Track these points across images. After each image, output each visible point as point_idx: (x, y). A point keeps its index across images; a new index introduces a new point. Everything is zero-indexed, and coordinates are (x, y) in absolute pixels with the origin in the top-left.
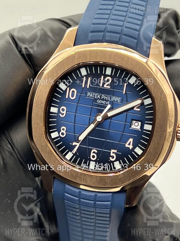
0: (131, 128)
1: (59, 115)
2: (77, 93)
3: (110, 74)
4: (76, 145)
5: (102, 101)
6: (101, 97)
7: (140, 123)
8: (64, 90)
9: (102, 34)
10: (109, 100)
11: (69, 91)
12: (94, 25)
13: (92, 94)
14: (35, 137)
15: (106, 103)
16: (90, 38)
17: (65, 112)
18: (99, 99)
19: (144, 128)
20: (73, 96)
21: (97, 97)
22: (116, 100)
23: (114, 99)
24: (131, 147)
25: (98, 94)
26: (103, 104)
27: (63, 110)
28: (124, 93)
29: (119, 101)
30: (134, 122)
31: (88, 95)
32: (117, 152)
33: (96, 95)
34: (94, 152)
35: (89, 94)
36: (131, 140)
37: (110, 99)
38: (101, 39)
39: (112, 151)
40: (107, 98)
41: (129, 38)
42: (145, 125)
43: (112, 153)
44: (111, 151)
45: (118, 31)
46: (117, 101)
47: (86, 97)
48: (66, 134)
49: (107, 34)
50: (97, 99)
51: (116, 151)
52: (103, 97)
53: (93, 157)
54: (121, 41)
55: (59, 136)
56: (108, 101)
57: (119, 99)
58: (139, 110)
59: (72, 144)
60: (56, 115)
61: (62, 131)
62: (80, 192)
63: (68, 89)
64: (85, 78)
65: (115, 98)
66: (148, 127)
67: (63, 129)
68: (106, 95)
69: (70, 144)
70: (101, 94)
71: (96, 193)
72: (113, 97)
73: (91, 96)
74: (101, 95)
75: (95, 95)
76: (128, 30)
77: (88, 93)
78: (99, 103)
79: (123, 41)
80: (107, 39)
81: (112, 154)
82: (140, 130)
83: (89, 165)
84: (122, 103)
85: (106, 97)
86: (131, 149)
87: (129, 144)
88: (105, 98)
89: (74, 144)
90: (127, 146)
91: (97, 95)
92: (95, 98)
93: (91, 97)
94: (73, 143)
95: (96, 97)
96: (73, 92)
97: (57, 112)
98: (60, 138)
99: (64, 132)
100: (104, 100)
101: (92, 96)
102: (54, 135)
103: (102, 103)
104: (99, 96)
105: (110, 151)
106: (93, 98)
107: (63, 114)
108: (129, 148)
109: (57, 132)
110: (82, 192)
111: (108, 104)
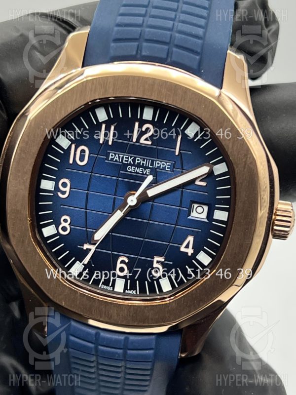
0: (189, 217)
1: (57, 194)
2: (90, 154)
3: (151, 119)
4: (90, 250)
5: (136, 168)
6: (134, 160)
7: (206, 208)
8: (66, 148)
9: (136, 44)
10: (150, 166)
11: (75, 151)
12: (120, 28)
13: (117, 155)
14: (14, 236)
15: (144, 173)
16: (112, 53)
17: (67, 189)
18: (130, 164)
19: (214, 218)
20: (82, 159)
21: (127, 161)
22: (162, 166)
23: (158, 164)
24: (190, 251)
25: (129, 155)
26: (139, 173)
27: (64, 185)
28: (177, 153)
29: (168, 168)
30: (196, 206)
31: (110, 157)
32: (165, 261)
33: (126, 158)
34: (122, 262)
36: (191, 239)
37: (152, 164)
38: (134, 53)
39: (156, 259)
40: (145, 163)
42: (215, 211)
43: (155, 262)
44: (153, 258)
45: (164, 39)
46: (164, 169)
47: (106, 161)
48: (71, 229)
49: (145, 44)
50: (128, 165)
51: (163, 260)
52: (138, 160)
53: (122, 270)
54: (171, 59)
55: (56, 232)
56: (148, 168)
57: (168, 165)
58: (204, 184)
59: (81, 247)
60: (52, 194)
61: (63, 224)
62: (97, 334)
63: (73, 146)
64: (104, 126)
65: (161, 162)
66: (221, 215)
67: (65, 221)
68: (144, 157)
69: (79, 246)
70: (135, 156)
71: (126, 335)
72: (156, 161)
73: (115, 158)
74: (135, 158)
75: (123, 158)
76: (183, 36)
77: (111, 154)
78: (131, 172)
79: (174, 58)
80: (144, 53)
81: (155, 265)
82: (206, 220)
83: (113, 286)
84: (173, 171)
85: (144, 160)
86: (190, 254)
87: (187, 247)
88: (142, 162)
89: (86, 247)
90: (183, 249)
91: (128, 158)
92: (123, 163)
93: (116, 161)
94: (83, 246)
95: (125, 161)
96: (83, 151)
97: (53, 190)
98: (58, 237)
99: (67, 225)
100: (140, 167)
101: (118, 159)
102: (48, 231)
103: (136, 173)
104: (130, 160)
106: (119, 162)
107: (64, 193)
108: (187, 253)
109: (54, 225)
110: (102, 334)
111: (147, 174)
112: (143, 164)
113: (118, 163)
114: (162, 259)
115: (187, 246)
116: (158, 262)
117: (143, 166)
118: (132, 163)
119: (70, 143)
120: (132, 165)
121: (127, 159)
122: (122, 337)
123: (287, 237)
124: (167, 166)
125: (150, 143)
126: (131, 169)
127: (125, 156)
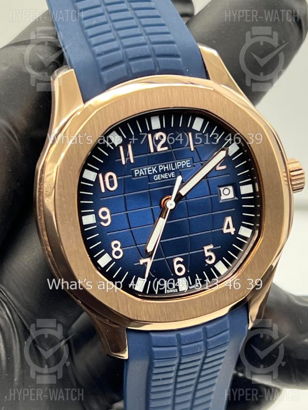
0: (221, 201)
1: (100, 224)
2: (117, 177)
3: (160, 127)
4: (147, 263)
5: (162, 175)
6: (157, 169)
7: (231, 188)
8: (94, 181)
9: (123, 65)
10: (173, 169)
11: (104, 179)
15: (170, 177)
16: (106, 81)
17: (108, 217)
18: (155, 174)
19: (242, 193)
20: (112, 184)
22: (183, 165)
23: (179, 164)
24: (232, 230)
25: (152, 166)
26: (165, 179)
27: (104, 214)
28: (192, 149)
29: (189, 165)
30: (222, 189)
31: (136, 174)
32: (214, 247)
34: (178, 263)
35: (137, 172)
36: (229, 219)
39: (206, 248)
41: (169, 59)
42: (241, 187)
43: (206, 252)
44: (203, 249)
45: (145, 53)
46: (185, 167)
47: (133, 179)
48: (123, 251)
49: (132, 63)
50: (153, 175)
52: (161, 167)
53: (180, 270)
54: (159, 68)
55: (111, 259)
56: (172, 171)
57: (188, 162)
58: (224, 167)
59: (138, 264)
60: (96, 226)
61: (115, 250)
62: (178, 336)
63: (100, 176)
64: (121, 148)
65: (181, 162)
66: (246, 189)
67: (116, 246)
68: (165, 163)
69: (135, 264)
70: (157, 165)
71: (202, 327)
72: (176, 162)
73: (141, 173)
74: (158, 167)
75: (147, 170)
77: (135, 171)
78: (158, 180)
79: (162, 67)
80: (134, 71)
81: (207, 254)
82: (236, 198)
83: (177, 287)
84: (194, 166)
85: (166, 166)
86: (233, 233)
88: (165, 168)
89: (142, 262)
90: (225, 231)
92: (149, 175)
93: (142, 175)
94: (139, 262)
95: (150, 172)
96: (111, 177)
97: (95, 222)
98: (115, 263)
99: (118, 249)
100: (164, 173)
101: (143, 173)
102: (104, 261)
103: (163, 179)
104: (154, 170)
105: (202, 251)
106: (145, 175)
107: (106, 221)
108: (230, 233)
109: (107, 254)
110: (182, 334)
111: (173, 176)
112: (166, 169)
113: (144, 177)
114: (211, 247)
115: (228, 227)
116: (208, 251)
117: (167, 171)
118: (156, 172)
119: (96, 174)
120: (157, 174)
121: (151, 171)
122: (200, 330)
123: (303, 188)
124: (187, 164)
125: (166, 148)
126: (157, 178)
127: (148, 168)
